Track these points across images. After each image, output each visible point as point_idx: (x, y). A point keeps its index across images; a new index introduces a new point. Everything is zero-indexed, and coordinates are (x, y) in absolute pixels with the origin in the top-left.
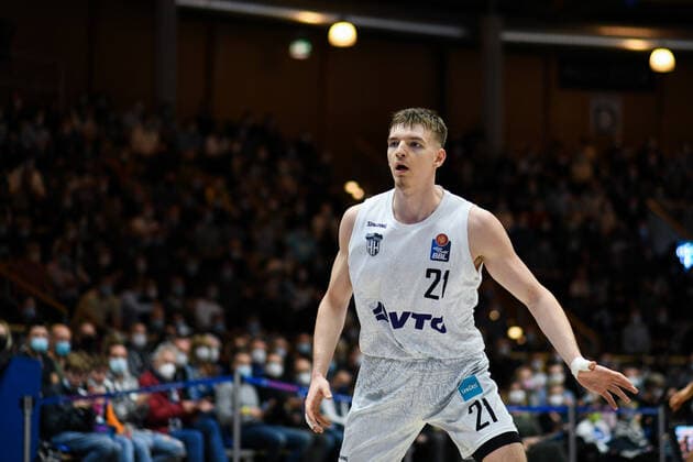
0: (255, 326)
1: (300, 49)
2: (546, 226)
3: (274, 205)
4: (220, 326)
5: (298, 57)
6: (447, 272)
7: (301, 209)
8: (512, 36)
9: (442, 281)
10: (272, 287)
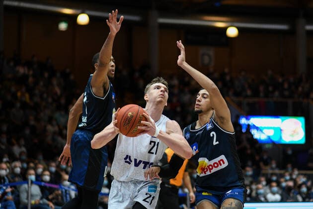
0: (41, 157)
1: (63, 26)
2: (179, 109)
3: (50, 100)
4: (24, 157)
5: (61, 30)
6: (158, 143)
7: (63, 101)
8: (162, 20)
9: (156, 146)
10: (49, 139)
